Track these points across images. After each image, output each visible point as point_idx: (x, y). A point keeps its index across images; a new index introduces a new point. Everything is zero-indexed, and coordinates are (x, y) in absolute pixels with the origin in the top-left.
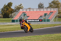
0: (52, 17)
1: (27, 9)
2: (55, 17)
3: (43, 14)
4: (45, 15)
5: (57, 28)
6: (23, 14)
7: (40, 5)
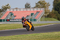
0: (39, 17)
1: (14, 9)
2: (42, 17)
3: (29, 14)
4: (32, 14)
5: (43, 27)
6: (10, 14)
7: (27, 5)
